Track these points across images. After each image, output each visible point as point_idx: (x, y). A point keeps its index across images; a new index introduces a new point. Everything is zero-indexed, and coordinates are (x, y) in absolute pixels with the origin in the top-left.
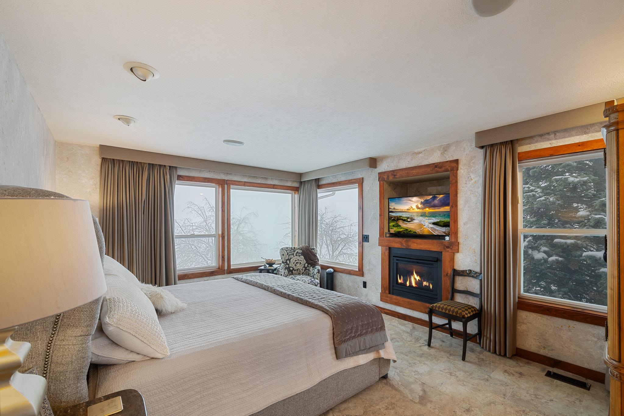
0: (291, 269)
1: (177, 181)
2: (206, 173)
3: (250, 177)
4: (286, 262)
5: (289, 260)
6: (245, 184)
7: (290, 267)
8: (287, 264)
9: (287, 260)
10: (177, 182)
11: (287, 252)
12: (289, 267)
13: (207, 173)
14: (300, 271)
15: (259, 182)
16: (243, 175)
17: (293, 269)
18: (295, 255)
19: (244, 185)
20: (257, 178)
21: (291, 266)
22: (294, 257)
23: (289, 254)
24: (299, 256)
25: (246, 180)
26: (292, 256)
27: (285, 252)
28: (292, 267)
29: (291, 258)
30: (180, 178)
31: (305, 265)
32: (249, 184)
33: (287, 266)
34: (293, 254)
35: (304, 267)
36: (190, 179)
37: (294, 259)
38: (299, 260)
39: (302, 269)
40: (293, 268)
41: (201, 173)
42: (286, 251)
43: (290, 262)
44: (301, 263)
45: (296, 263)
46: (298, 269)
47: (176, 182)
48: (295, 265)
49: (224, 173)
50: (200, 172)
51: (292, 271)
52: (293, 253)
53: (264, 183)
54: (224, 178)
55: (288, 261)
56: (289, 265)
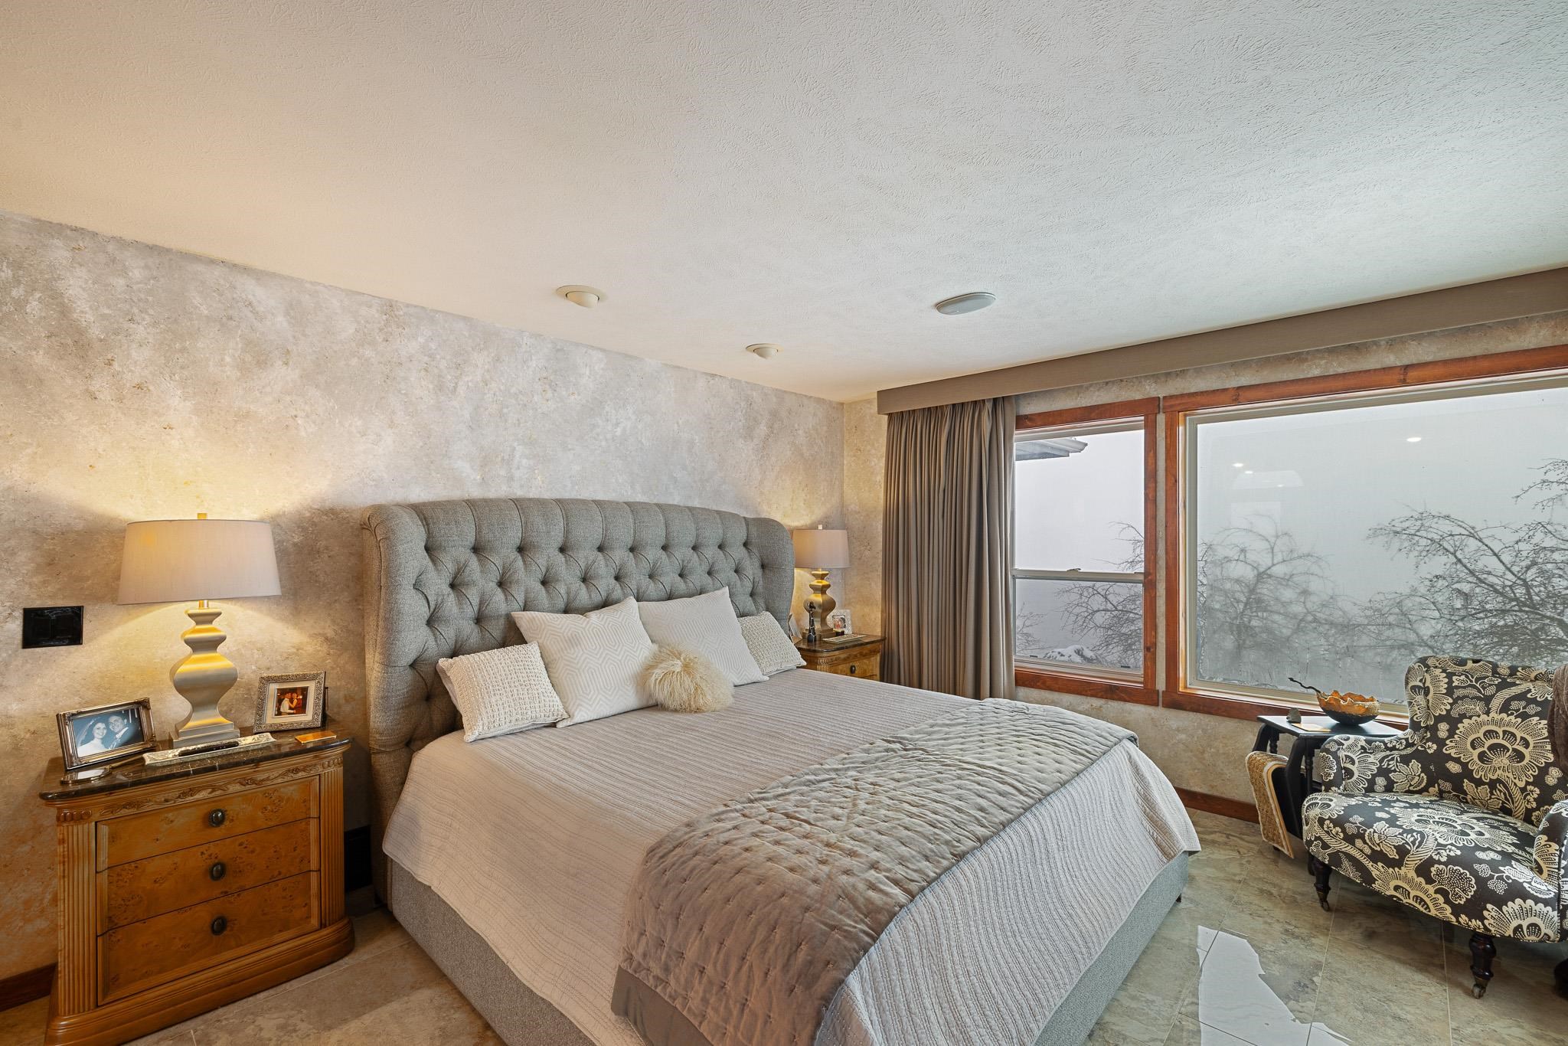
0: (1454, 768)
1: (1015, 432)
2: (1097, 393)
3: (1266, 362)
4: (1433, 729)
5: (1453, 722)
6: (1238, 395)
7: (1449, 758)
8: (1435, 739)
9: (1439, 719)
10: (1017, 434)
11: (1450, 682)
12: (1441, 758)
13: (1098, 390)
14: (1509, 797)
15: (1316, 372)
16: (1232, 365)
17: (1467, 773)
18: (1496, 703)
19: (1236, 401)
20: (1306, 360)
21: (1453, 752)
22: (1488, 713)
23: (1458, 693)
24: (1524, 716)
25: (1246, 379)
26: (1478, 707)
27: (1435, 679)
28: (1457, 760)
29: (1463, 716)
30: (1022, 422)
31: (1544, 771)
32: (1260, 393)
33: (1432, 748)
34: (1487, 700)
35: (1539, 781)
36: (1051, 419)
37: (1481, 724)
38: (1513, 735)
39: (1523, 790)
40: (1464, 765)
41: (1081, 395)
42: (1450, 676)
43: (1452, 733)
44: (1520, 756)
45: (1492, 748)
46: (1498, 781)
47: (1015, 436)
48: (1482, 757)
49: (1156, 378)
50: (1078, 393)
51: (1456, 781)
52: (1489, 692)
53: (1340, 370)
54: (1154, 394)
55: (1443, 727)
56: (1441, 743)
